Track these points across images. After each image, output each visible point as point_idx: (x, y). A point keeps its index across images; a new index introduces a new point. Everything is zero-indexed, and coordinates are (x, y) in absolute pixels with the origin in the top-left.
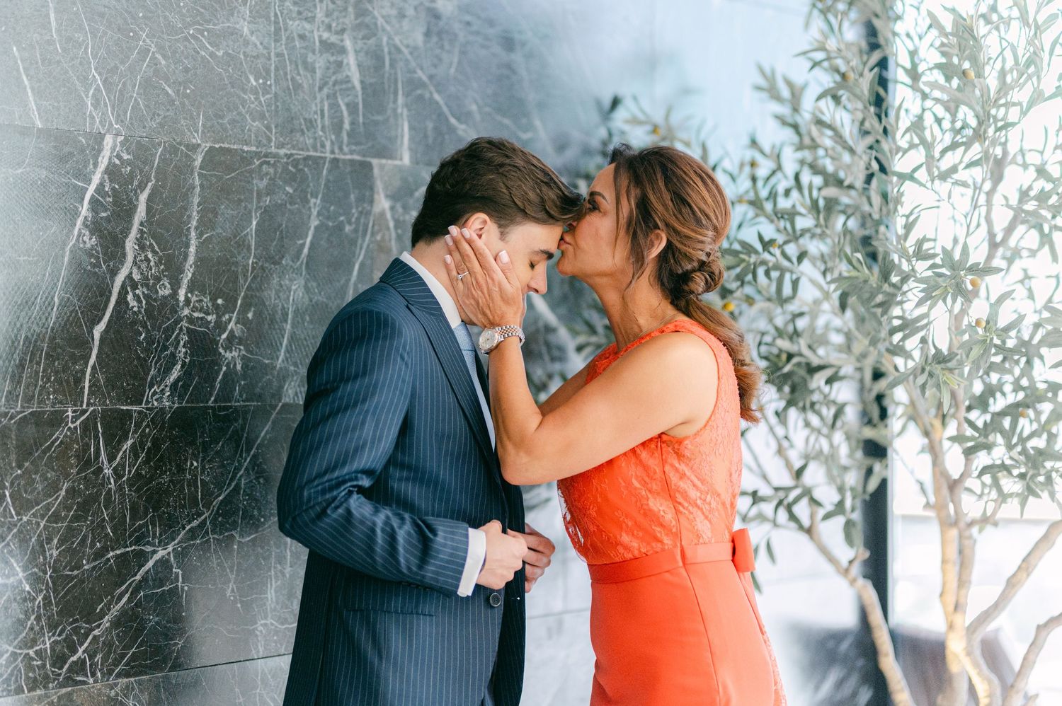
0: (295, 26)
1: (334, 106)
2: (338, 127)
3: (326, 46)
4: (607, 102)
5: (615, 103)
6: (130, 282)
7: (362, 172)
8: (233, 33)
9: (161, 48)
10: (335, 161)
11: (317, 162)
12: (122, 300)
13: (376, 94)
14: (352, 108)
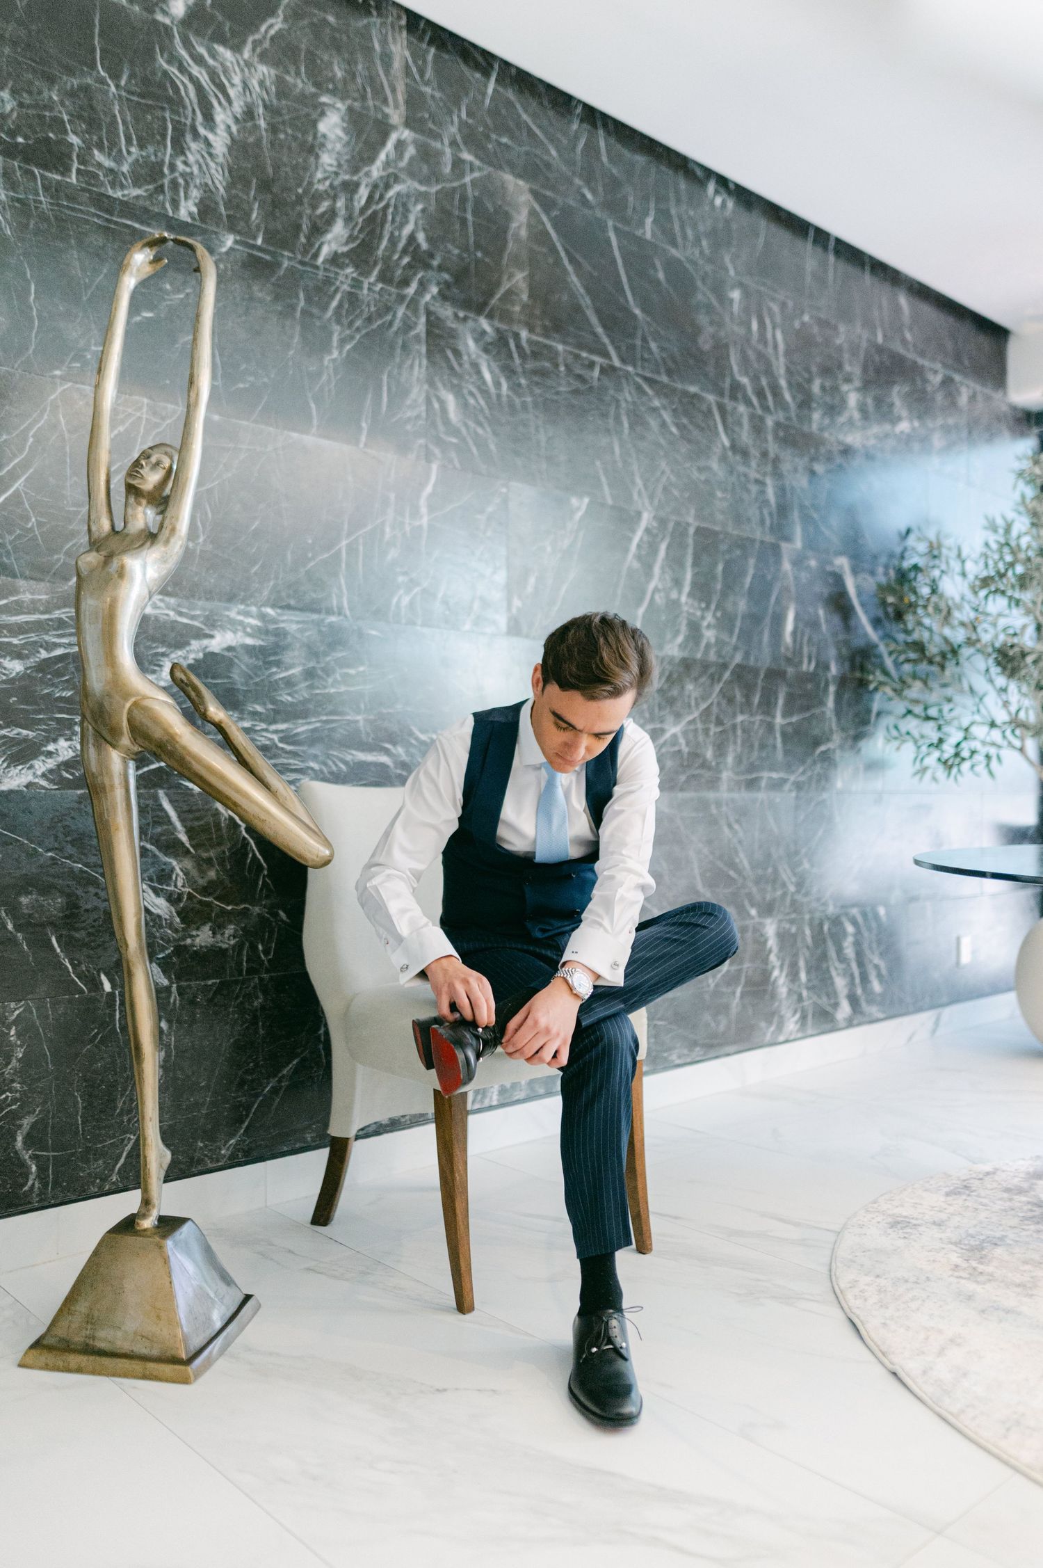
0: (741, 469)
1: (761, 513)
2: (762, 522)
3: (757, 481)
4: (904, 531)
5: (908, 531)
6: (656, 590)
7: (776, 549)
8: (708, 469)
9: (672, 471)
10: (762, 542)
11: (753, 541)
12: (652, 599)
13: (783, 510)
14: (771, 514)
